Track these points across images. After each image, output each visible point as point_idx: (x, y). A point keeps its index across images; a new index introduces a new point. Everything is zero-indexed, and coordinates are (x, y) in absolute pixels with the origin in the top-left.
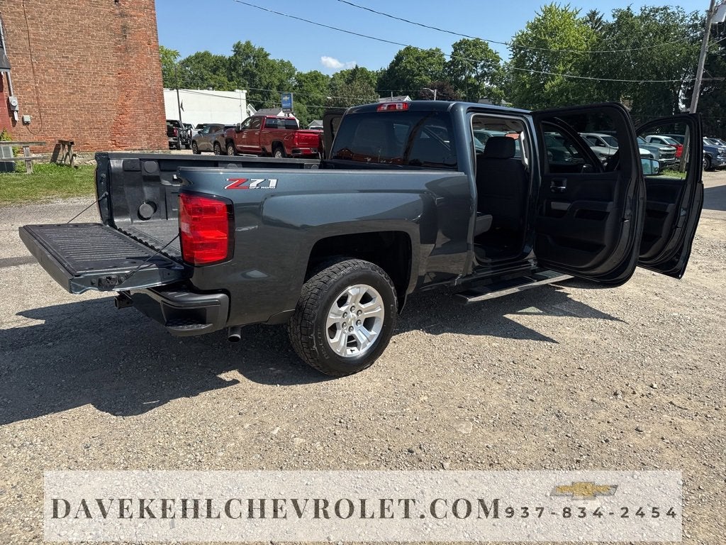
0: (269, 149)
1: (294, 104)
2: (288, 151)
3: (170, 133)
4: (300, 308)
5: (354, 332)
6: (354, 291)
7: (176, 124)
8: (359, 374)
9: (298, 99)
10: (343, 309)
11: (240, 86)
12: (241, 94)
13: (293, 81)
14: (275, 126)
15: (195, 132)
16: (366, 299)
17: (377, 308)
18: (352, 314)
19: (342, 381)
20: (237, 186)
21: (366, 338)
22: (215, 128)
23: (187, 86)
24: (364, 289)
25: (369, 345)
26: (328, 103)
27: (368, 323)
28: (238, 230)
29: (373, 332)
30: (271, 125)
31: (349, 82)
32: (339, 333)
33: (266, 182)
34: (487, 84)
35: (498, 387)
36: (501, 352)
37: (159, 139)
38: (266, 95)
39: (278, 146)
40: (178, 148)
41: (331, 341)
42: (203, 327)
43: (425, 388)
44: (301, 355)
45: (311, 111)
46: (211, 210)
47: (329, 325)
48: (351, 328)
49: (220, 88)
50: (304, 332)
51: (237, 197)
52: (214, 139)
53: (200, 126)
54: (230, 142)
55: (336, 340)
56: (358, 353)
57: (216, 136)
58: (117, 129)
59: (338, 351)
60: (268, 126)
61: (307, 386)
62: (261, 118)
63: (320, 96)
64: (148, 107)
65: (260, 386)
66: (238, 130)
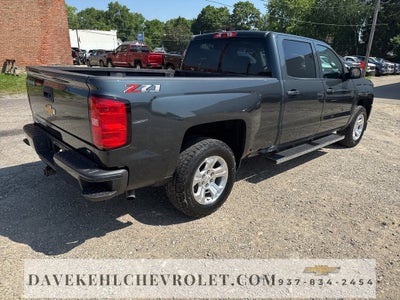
0: (132, 64)
1: (144, 38)
2: (144, 65)
3: (74, 55)
4: (175, 175)
5: (209, 187)
6: (210, 161)
7: (76, 50)
8: (212, 215)
9: (147, 35)
10: (203, 172)
11: (113, 28)
12: (114, 33)
13: (143, 25)
14: (136, 51)
15: (88, 55)
16: (217, 165)
17: (223, 171)
18: (208, 176)
19: (202, 220)
20: (132, 90)
21: (217, 191)
22: (100, 52)
23: (82, 28)
24: (216, 158)
25: (219, 195)
26: (164, 38)
27: (218, 181)
28: (134, 123)
29: (220, 187)
30: (133, 50)
31: (175, 26)
32: (200, 189)
33: (153, 87)
34: (253, 27)
35: (306, 222)
36: (300, 195)
37: (67, 59)
38: (128, 33)
39: (138, 62)
40: (79, 64)
41: (196, 195)
42: (110, 194)
43: (259, 225)
44: (176, 205)
45: (154, 42)
46: (114, 109)
47: (194, 184)
48: (207, 185)
49: (101, 29)
50: (178, 190)
51: (132, 98)
52: (99, 58)
53: (91, 51)
54: (109, 60)
55: (198, 193)
56: (211, 200)
57: (101, 57)
58: (41, 52)
59: (199, 201)
60: (131, 51)
61: (179, 225)
62: (127, 46)
63: (159, 34)
64: (60, 39)
65: (147, 227)
66: (114, 53)
